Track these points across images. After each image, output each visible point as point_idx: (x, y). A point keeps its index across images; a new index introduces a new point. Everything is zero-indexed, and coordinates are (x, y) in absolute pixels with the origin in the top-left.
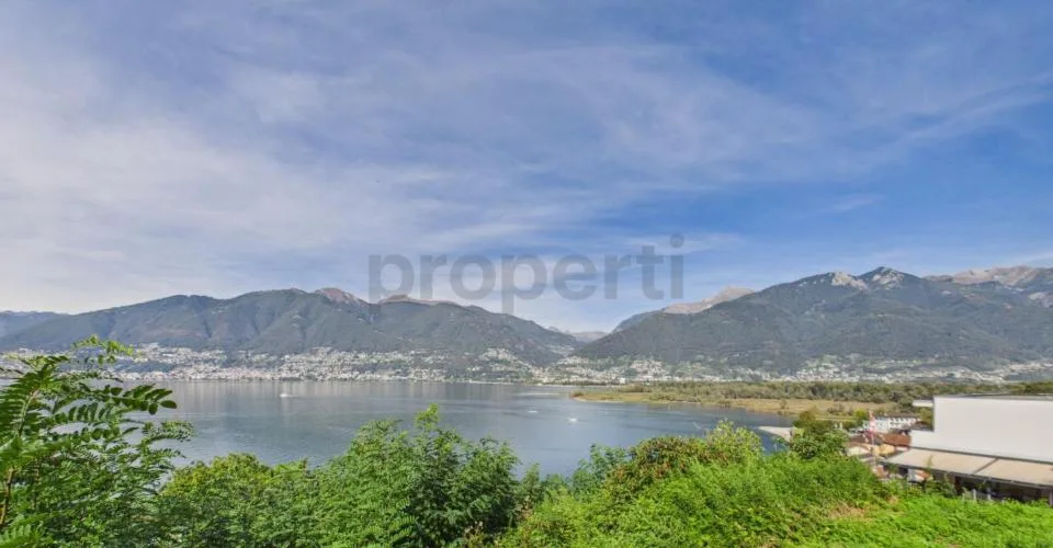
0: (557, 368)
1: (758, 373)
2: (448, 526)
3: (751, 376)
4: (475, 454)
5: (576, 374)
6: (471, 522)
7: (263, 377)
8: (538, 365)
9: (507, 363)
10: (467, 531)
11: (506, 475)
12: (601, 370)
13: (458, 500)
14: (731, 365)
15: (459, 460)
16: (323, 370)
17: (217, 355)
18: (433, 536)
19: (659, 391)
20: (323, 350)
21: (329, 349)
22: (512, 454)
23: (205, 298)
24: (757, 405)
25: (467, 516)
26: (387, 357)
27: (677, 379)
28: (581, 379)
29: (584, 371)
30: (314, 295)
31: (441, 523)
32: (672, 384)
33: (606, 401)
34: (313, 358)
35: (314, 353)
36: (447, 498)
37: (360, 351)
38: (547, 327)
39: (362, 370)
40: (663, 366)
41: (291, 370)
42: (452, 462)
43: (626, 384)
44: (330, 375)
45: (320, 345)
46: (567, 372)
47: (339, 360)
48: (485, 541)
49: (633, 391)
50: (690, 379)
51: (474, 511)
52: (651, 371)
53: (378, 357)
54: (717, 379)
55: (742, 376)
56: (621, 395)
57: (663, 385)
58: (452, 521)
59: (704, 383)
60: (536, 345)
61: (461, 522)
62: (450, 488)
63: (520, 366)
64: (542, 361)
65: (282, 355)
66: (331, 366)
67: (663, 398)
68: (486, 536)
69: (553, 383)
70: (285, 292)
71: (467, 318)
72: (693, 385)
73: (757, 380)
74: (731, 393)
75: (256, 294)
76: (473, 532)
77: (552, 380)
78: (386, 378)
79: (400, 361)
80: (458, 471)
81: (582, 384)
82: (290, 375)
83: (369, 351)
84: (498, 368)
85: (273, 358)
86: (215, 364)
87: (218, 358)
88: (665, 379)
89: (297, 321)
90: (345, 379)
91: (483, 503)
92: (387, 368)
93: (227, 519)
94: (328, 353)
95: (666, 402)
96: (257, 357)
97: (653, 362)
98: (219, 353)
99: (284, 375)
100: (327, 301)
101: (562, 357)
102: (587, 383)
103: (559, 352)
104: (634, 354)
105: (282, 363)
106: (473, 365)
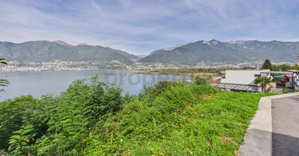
0: (133, 66)
1: (186, 66)
2: (102, 111)
3: (184, 67)
5: (139, 67)
6: (109, 109)
7: (34, 70)
8: (129, 65)
9: (118, 64)
10: (108, 111)
11: (119, 95)
12: (146, 66)
13: (104, 102)
14: (180, 64)
16: (57, 67)
17: (15, 63)
19: (161, 71)
20: (57, 61)
21: (59, 60)
22: (121, 89)
23: (10, 43)
25: (107, 107)
26: (80, 63)
27: (166, 68)
28: (140, 69)
29: (141, 66)
30: (54, 43)
31: (100, 110)
32: (165, 70)
34: (53, 63)
35: (54, 62)
36: (101, 102)
37: (70, 61)
38: (130, 54)
39: (71, 67)
40: (162, 65)
41: (45, 67)
43: (153, 70)
44: (59, 69)
45: (56, 59)
46: (136, 67)
47: (63, 64)
49: (155, 72)
50: (170, 68)
52: (159, 66)
53: (77, 63)
54: (176, 68)
55: (182, 67)
57: (163, 70)
58: (103, 109)
59: (173, 69)
60: (127, 59)
61: (106, 109)
62: (102, 99)
63: (123, 65)
64: (130, 63)
65: (42, 62)
66: (60, 66)
67: (163, 73)
68: (114, 113)
69: (132, 70)
70: (42, 41)
71: (106, 51)
72: (170, 70)
73: (186, 68)
74: (180, 71)
75: (31, 42)
76: (109, 112)
77: (132, 69)
78: (80, 69)
79: (84, 64)
80: (104, 94)
81: (140, 70)
82: (45, 69)
83: (73, 61)
84: (116, 66)
85: (38, 64)
86: (14, 66)
87: (16, 63)
88: (163, 68)
89: (47, 51)
90: (65, 70)
91: (113, 103)
92: (80, 66)
94: (59, 62)
96: (32, 63)
97: (160, 64)
99: (42, 69)
100: (58, 45)
101: (135, 62)
102: (142, 70)
103: (134, 61)
104: (155, 62)
105: (42, 65)
106: (108, 65)
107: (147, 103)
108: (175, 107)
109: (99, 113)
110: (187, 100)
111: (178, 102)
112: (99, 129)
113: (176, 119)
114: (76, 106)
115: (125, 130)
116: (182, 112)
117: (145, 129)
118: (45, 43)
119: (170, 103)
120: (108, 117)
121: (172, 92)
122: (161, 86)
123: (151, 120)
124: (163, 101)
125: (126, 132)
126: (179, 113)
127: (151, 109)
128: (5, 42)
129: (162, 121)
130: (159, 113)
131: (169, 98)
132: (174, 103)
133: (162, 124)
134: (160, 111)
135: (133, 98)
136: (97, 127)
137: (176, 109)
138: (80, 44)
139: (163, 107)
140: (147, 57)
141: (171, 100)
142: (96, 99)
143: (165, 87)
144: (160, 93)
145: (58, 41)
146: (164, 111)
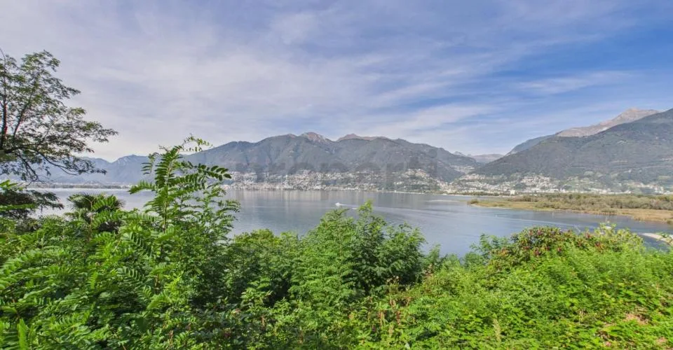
0: (459, 183)
1: (650, 186)
2: (376, 276)
3: (642, 189)
4: (396, 235)
5: (475, 187)
6: (391, 276)
8: (444, 180)
10: (388, 281)
11: (416, 250)
12: (495, 184)
13: (383, 261)
14: (622, 179)
15: (384, 237)
16: (306, 184)
18: (367, 282)
19: (545, 200)
21: (309, 171)
22: (421, 236)
24: (643, 214)
25: (388, 272)
27: (564, 191)
28: (477, 191)
29: (481, 185)
30: (301, 138)
31: (372, 274)
32: (559, 196)
33: (498, 207)
34: (300, 177)
36: (376, 259)
37: (326, 172)
38: (452, 152)
39: (328, 184)
40: (551, 181)
41: (289, 183)
42: (380, 238)
43: (516, 194)
44: (310, 187)
45: (304, 169)
46: (466, 186)
47: (314, 178)
48: (400, 289)
49: (521, 200)
50: (577, 191)
51: (394, 269)
52: (539, 185)
53: (338, 176)
54: (604, 192)
55: (631, 189)
56: (510, 203)
57: (549, 197)
58: (379, 274)
59: (589, 195)
61: (385, 276)
62: (378, 253)
63: (432, 181)
64: (450, 177)
65: (284, 175)
66: (310, 182)
67: (548, 206)
68: (401, 285)
69: (455, 194)
70: (285, 136)
71: (395, 148)
72: (579, 196)
73: (648, 193)
74: (618, 204)
75: (270, 139)
76: (392, 282)
77: (454, 191)
80: (384, 243)
81: (478, 194)
82: (289, 187)
84: (415, 183)
85: (279, 177)
86: (251, 181)
87: (253, 177)
88: (552, 191)
89: (292, 154)
90: (318, 190)
91: (399, 265)
92: (342, 183)
93: (259, 259)
94: (309, 174)
95: (549, 210)
96: (272, 177)
97: (543, 178)
98: (253, 174)
99: (285, 187)
100: (307, 141)
101: (464, 174)
102: (482, 194)
103: (462, 171)
104: (524, 172)
105: (285, 180)
106: (399, 180)
107: (485, 281)
108: (575, 308)
109: (371, 280)
110: (628, 296)
111: (588, 295)
112: (367, 311)
113: (569, 341)
114: (332, 259)
115: (419, 328)
116: (601, 326)
117: (468, 338)
118: (288, 139)
119: (556, 291)
120: (388, 291)
121: (571, 263)
122: (534, 242)
123: (488, 321)
124: (534, 281)
125: (421, 331)
126: (587, 326)
127: (492, 296)
128: (240, 142)
129: (521, 334)
130: (516, 310)
131: (557, 278)
132: (572, 296)
133: (521, 341)
134: (519, 307)
135: (448, 263)
136: (364, 305)
137: (575, 313)
138: (343, 136)
139: (530, 297)
140: (501, 159)
141: (561, 284)
142: (367, 252)
143: (549, 244)
144: (527, 259)
145: (308, 134)
146: (533, 309)
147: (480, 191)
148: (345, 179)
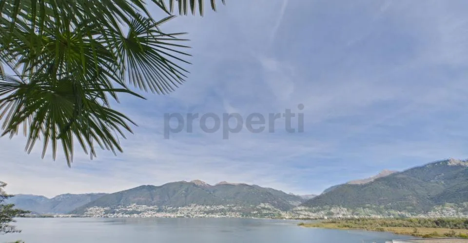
0: (293, 212)
1: (403, 213)
3: (399, 215)
5: (302, 214)
7: (171, 216)
8: (284, 210)
9: (269, 209)
12: (315, 212)
14: (387, 209)
16: (193, 213)
19: (344, 223)
20: (193, 205)
21: (195, 205)
23: (152, 186)
26: (218, 207)
27: (356, 217)
28: (304, 217)
29: (306, 213)
30: (190, 183)
32: (352, 219)
33: (316, 227)
34: (189, 208)
35: (190, 206)
37: (207, 205)
38: (288, 193)
39: (207, 213)
40: (348, 210)
41: (181, 213)
43: (328, 219)
44: (195, 215)
45: (192, 203)
46: (297, 214)
47: (199, 209)
49: (331, 223)
50: (362, 216)
52: (341, 213)
53: (215, 208)
54: (379, 217)
55: (393, 215)
56: (324, 224)
57: (347, 220)
59: (370, 219)
60: (282, 202)
63: (275, 211)
64: (286, 208)
65: (178, 207)
66: (196, 212)
69: (291, 219)
70: (179, 182)
71: (252, 190)
72: (364, 220)
73: (402, 218)
74: (385, 224)
77: (290, 217)
78: (218, 216)
79: (223, 209)
81: (305, 219)
82: (181, 215)
83: (211, 206)
84: (265, 212)
85: (174, 209)
86: (154, 211)
87: (155, 209)
88: (348, 216)
89: (184, 194)
90: (201, 217)
92: (217, 213)
95: (347, 228)
96: (169, 208)
97: (342, 208)
98: (155, 207)
99: (178, 215)
100: (195, 185)
101: (295, 207)
102: (308, 219)
103: (294, 204)
104: (332, 205)
105: (178, 210)
106: (254, 210)
118: (181, 184)
128: (148, 186)
138: (218, 183)
140: (317, 197)
145: (195, 181)
147: (306, 217)
148: (220, 210)
